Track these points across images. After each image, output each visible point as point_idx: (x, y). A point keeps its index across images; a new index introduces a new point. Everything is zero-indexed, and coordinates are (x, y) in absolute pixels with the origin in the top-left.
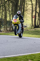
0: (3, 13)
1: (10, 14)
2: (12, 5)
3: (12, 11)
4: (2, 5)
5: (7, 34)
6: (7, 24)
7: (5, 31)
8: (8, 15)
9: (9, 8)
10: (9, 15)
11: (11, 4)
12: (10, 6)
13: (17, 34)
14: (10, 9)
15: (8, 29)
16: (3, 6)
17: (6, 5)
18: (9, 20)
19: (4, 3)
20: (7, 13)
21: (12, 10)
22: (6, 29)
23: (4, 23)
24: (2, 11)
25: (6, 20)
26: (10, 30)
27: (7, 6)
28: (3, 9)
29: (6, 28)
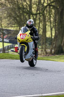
0: (41, 25)
1: (52, 26)
2: (55, 12)
3: (55, 22)
4: (38, 12)
5: (47, 59)
6: (46, 42)
7: (43, 54)
8: (48, 28)
9: (50, 16)
10: (50, 29)
11: (53, 11)
12: (52, 14)
13: (24, 60)
14: (52, 19)
15: (49, 51)
16: (41, 14)
17: (45, 12)
18: (50, 36)
19: (42, 9)
20: (46, 25)
21: (55, 20)
22: (45, 51)
23: (41, 42)
24: (38, 21)
25: (45, 36)
26: (51, 53)
27: (46, 14)
28: (41, 18)
29: (46, 48)
